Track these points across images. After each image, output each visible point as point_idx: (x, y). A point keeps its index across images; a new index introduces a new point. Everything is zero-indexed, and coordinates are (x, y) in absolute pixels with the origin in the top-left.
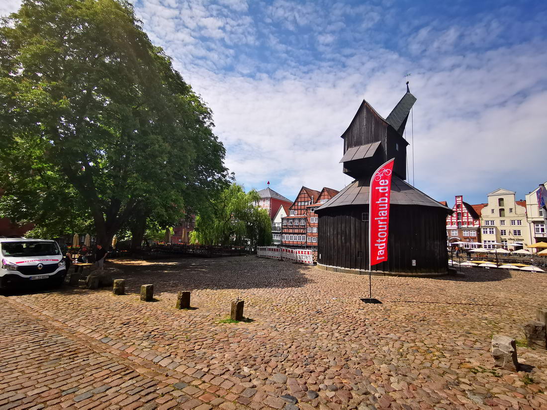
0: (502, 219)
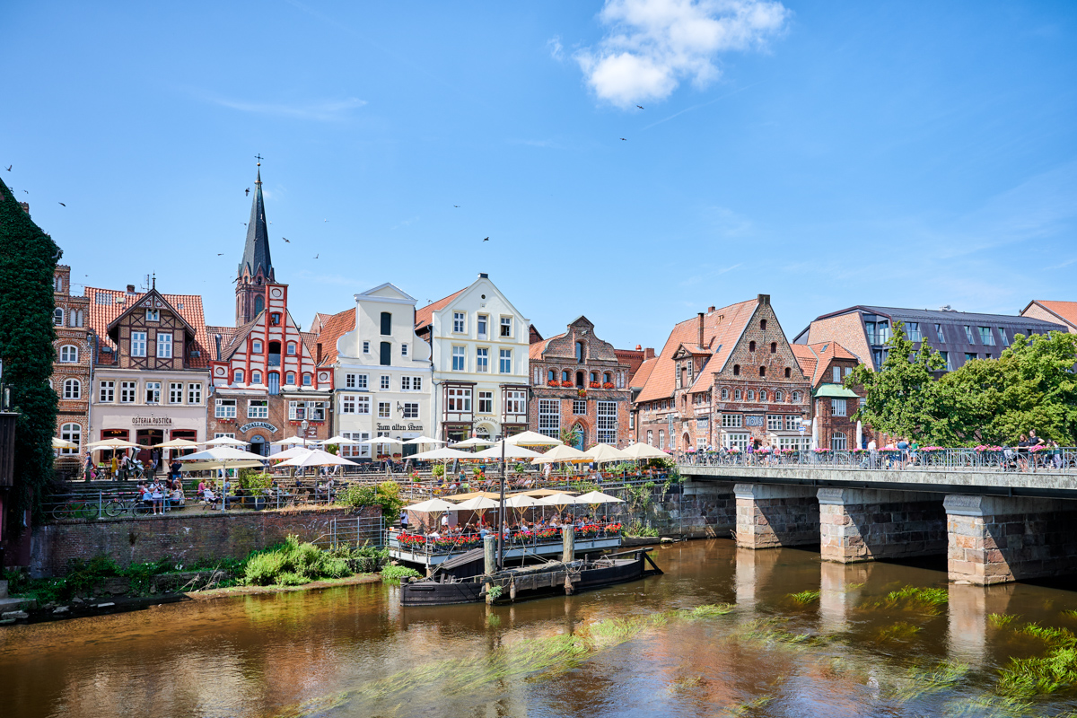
0: (385, 371)
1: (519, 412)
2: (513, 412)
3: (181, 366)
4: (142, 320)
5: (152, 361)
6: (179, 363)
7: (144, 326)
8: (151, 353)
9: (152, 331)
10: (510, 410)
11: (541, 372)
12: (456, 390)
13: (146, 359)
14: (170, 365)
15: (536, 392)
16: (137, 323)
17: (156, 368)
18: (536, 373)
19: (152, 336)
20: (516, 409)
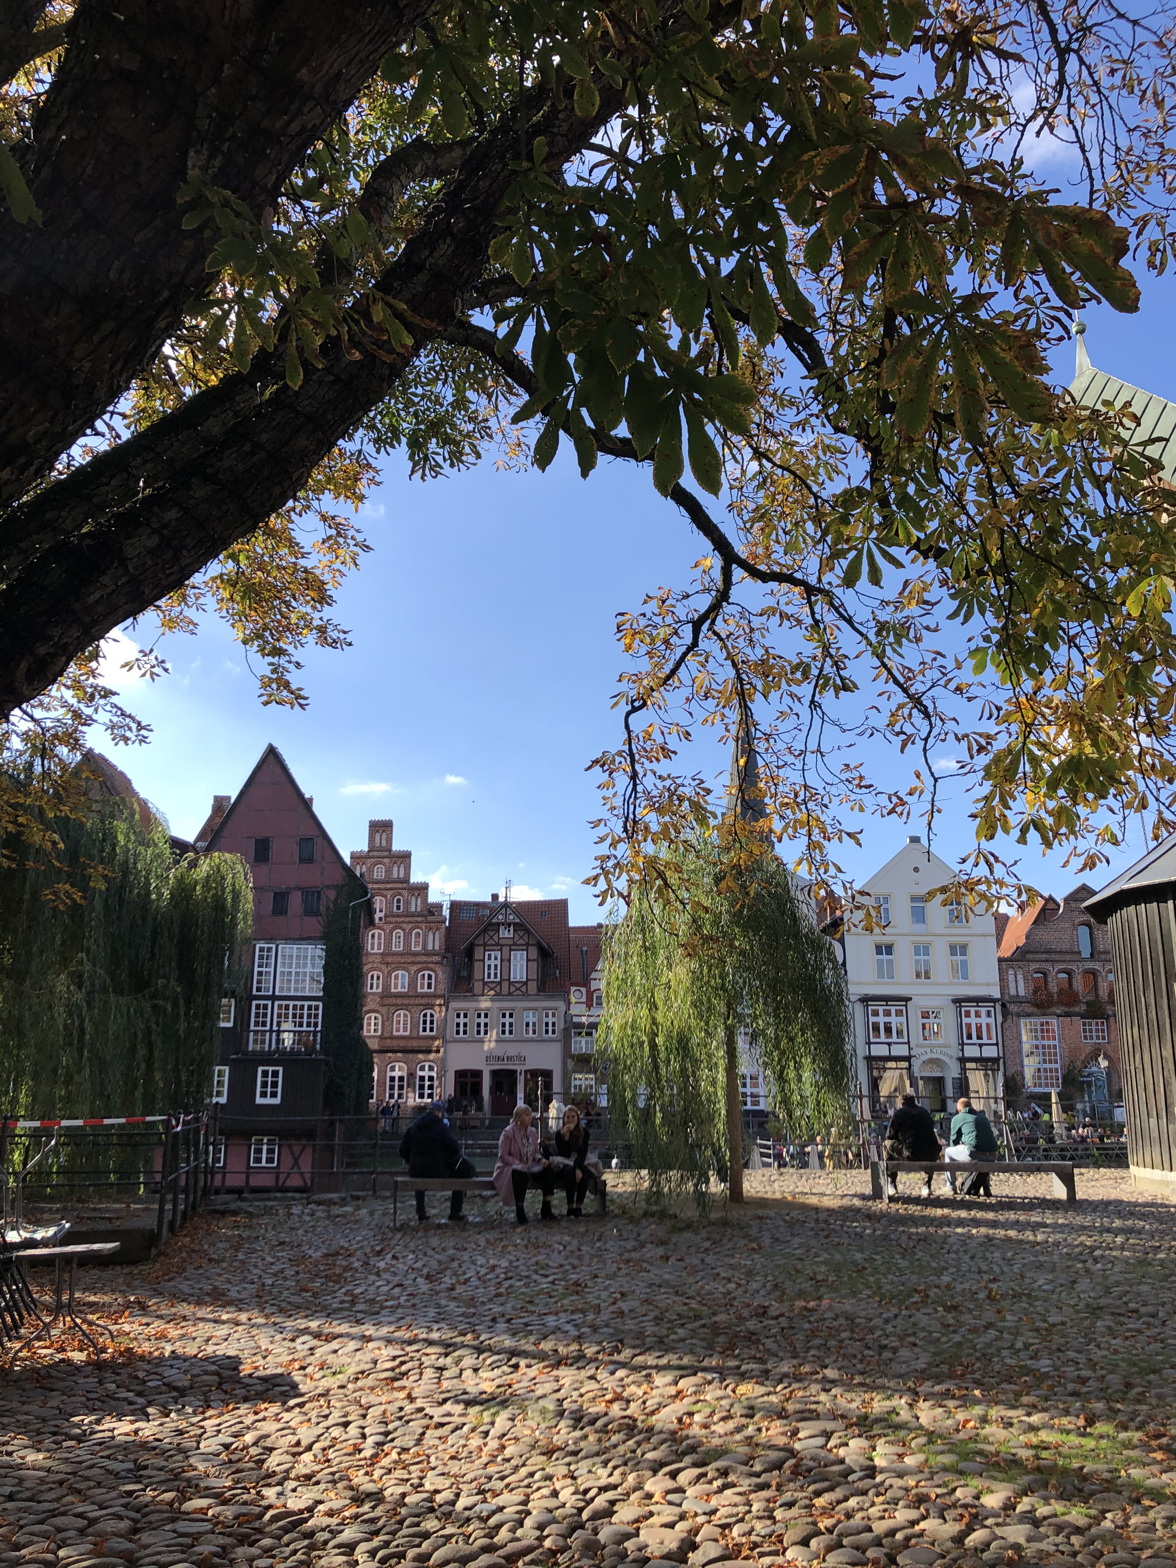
1: (985, 1041)
2: (974, 1040)
3: (535, 991)
4: (496, 938)
5: (505, 985)
6: (533, 987)
7: (497, 944)
8: (505, 977)
9: (506, 949)
10: (969, 1037)
11: (1020, 978)
12: (881, 1009)
13: (500, 983)
14: (524, 989)
15: (1014, 1008)
16: (491, 942)
17: (510, 994)
18: (1011, 978)
19: (506, 957)
20: (979, 1037)
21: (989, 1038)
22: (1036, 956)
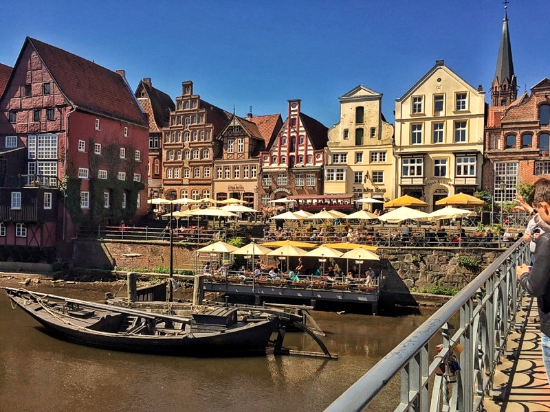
0: (359, 150)
1: (469, 175)
2: (462, 175)
5: (236, 155)
6: (247, 155)
7: (233, 136)
8: (236, 151)
9: (236, 138)
10: (460, 173)
11: (497, 138)
12: (409, 160)
13: (233, 154)
14: (243, 156)
15: (491, 156)
16: (230, 135)
17: (238, 159)
18: (492, 139)
19: (236, 142)
20: (466, 172)
21: (472, 173)
22: (509, 126)
